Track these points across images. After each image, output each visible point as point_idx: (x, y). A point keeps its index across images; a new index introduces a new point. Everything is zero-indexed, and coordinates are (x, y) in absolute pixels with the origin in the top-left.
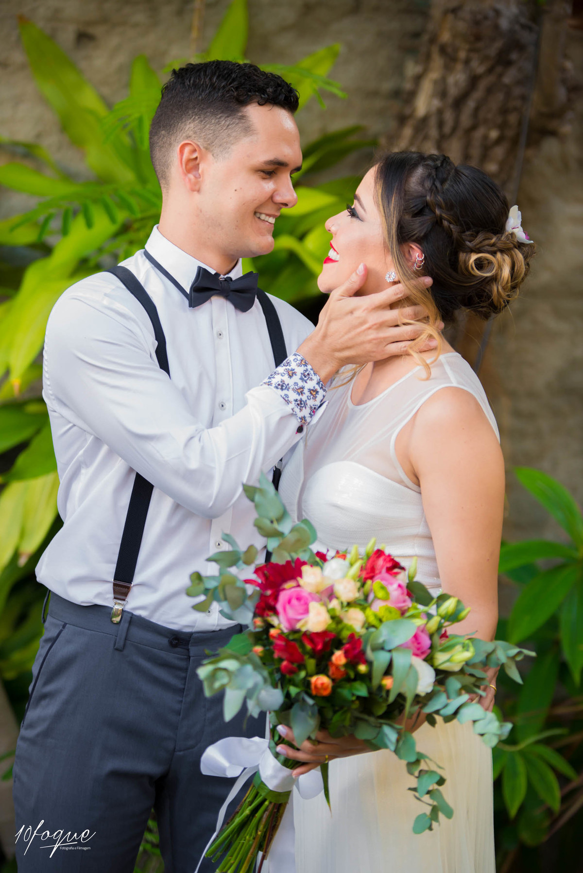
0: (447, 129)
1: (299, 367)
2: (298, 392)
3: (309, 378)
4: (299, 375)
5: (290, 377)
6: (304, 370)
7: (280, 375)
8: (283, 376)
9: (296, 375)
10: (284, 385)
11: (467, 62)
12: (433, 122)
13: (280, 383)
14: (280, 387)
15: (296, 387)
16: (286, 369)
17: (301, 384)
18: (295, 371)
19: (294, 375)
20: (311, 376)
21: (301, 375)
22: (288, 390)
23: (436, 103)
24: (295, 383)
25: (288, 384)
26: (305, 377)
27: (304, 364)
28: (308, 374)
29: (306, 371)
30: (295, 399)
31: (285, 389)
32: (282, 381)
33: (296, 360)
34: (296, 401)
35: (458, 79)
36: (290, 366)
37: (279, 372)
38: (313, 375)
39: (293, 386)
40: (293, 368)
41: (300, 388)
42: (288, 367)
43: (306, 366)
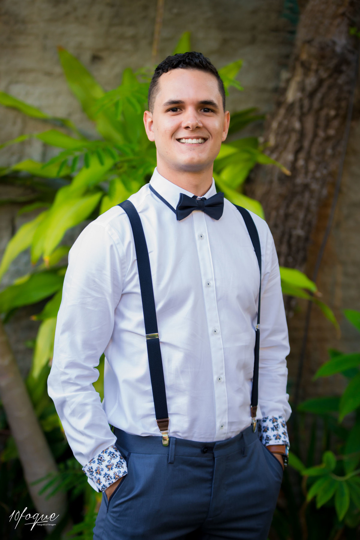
0: (305, 109)
1: (113, 474)
2: (97, 470)
3: (107, 479)
4: (108, 472)
5: (107, 466)
6: (111, 477)
7: (110, 460)
8: (108, 461)
9: (108, 470)
10: (101, 461)
11: (317, 71)
12: (297, 105)
13: (103, 458)
14: (100, 458)
15: (100, 470)
16: (113, 465)
17: (103, 473)
18: (111, 470)
19: (108, 469)
20: (108, 481)
21: (108, 474)
22: (98, 463)
23: (299, 95)
24: (103, 469)
25: (102, 464)
26: (107, 477)
27: (116, 477)
28: (109, 479)
29: (111, 478)
30: (93, 468)
31: (98, 462)
32: (104, 460)
33: (119, 472)
34: (92, 468)
35: (311, 81)
36: (115, 467)
37: (112, 460)
38: (109, 483)
39: (101, 468)
40: (113, 469)
41: (100, 472)
42: (115, 466)
43: (114, 479)
